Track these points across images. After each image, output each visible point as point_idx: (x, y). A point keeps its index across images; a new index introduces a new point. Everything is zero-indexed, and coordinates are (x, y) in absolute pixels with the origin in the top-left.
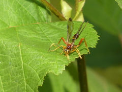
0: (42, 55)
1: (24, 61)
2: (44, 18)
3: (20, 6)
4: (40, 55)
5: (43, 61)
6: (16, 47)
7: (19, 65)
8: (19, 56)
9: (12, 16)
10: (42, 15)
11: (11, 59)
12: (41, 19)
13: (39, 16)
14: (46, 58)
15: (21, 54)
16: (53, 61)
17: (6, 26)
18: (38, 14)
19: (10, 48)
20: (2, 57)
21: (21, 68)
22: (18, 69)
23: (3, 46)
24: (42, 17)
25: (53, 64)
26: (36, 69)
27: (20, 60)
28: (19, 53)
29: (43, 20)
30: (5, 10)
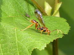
0: (31, 36)
1: (18, 40)
2: (32, 13)
3: (17, 3)
4: (29, 36)
5: (31, 40)
6: (13, 30)
7: (15, 42)
8: (15, 36)
9: (11, 9)
10: (31, 10)
11: (9, 38)
12: (31, 13)
13: (29, 11)
14: (34, 38)
15: (16, 35)
16: (38, 40)
17: (6, 16)
18: (29, 10)
19: (8, 30)
20: (3, 36)
21: (16, 44)
22: (14, 45)
23: (4, 28)
24: (31, 12)
25: (38, 42)
26: (26, 45)
27: (15, 39)
28: (14, 34)
29: (32, 14)
30: (6, 5)
